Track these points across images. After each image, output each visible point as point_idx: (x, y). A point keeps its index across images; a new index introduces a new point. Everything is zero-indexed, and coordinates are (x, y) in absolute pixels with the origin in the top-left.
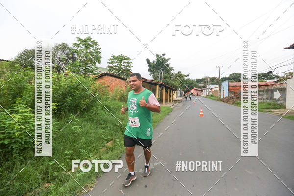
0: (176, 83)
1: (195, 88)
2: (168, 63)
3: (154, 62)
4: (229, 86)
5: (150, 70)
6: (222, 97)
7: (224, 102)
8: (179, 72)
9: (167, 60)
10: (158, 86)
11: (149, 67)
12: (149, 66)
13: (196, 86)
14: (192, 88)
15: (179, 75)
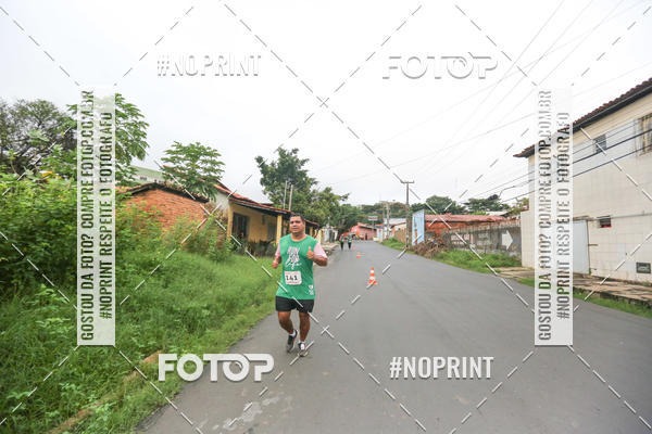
0: (321, 213)
1: (360, 224)
2: (303, 168)
3: (273, 164)
4: (426, 222)
5: (263, 182)
6: (413, 244)
7: (417, 253)
8: (328, 190)
9: (303, 162)
10: (280, 219)
11: (262, 176)
12: (263, 172)
13: (361, 219)
14: (355, 224)
15: (328, 196)
